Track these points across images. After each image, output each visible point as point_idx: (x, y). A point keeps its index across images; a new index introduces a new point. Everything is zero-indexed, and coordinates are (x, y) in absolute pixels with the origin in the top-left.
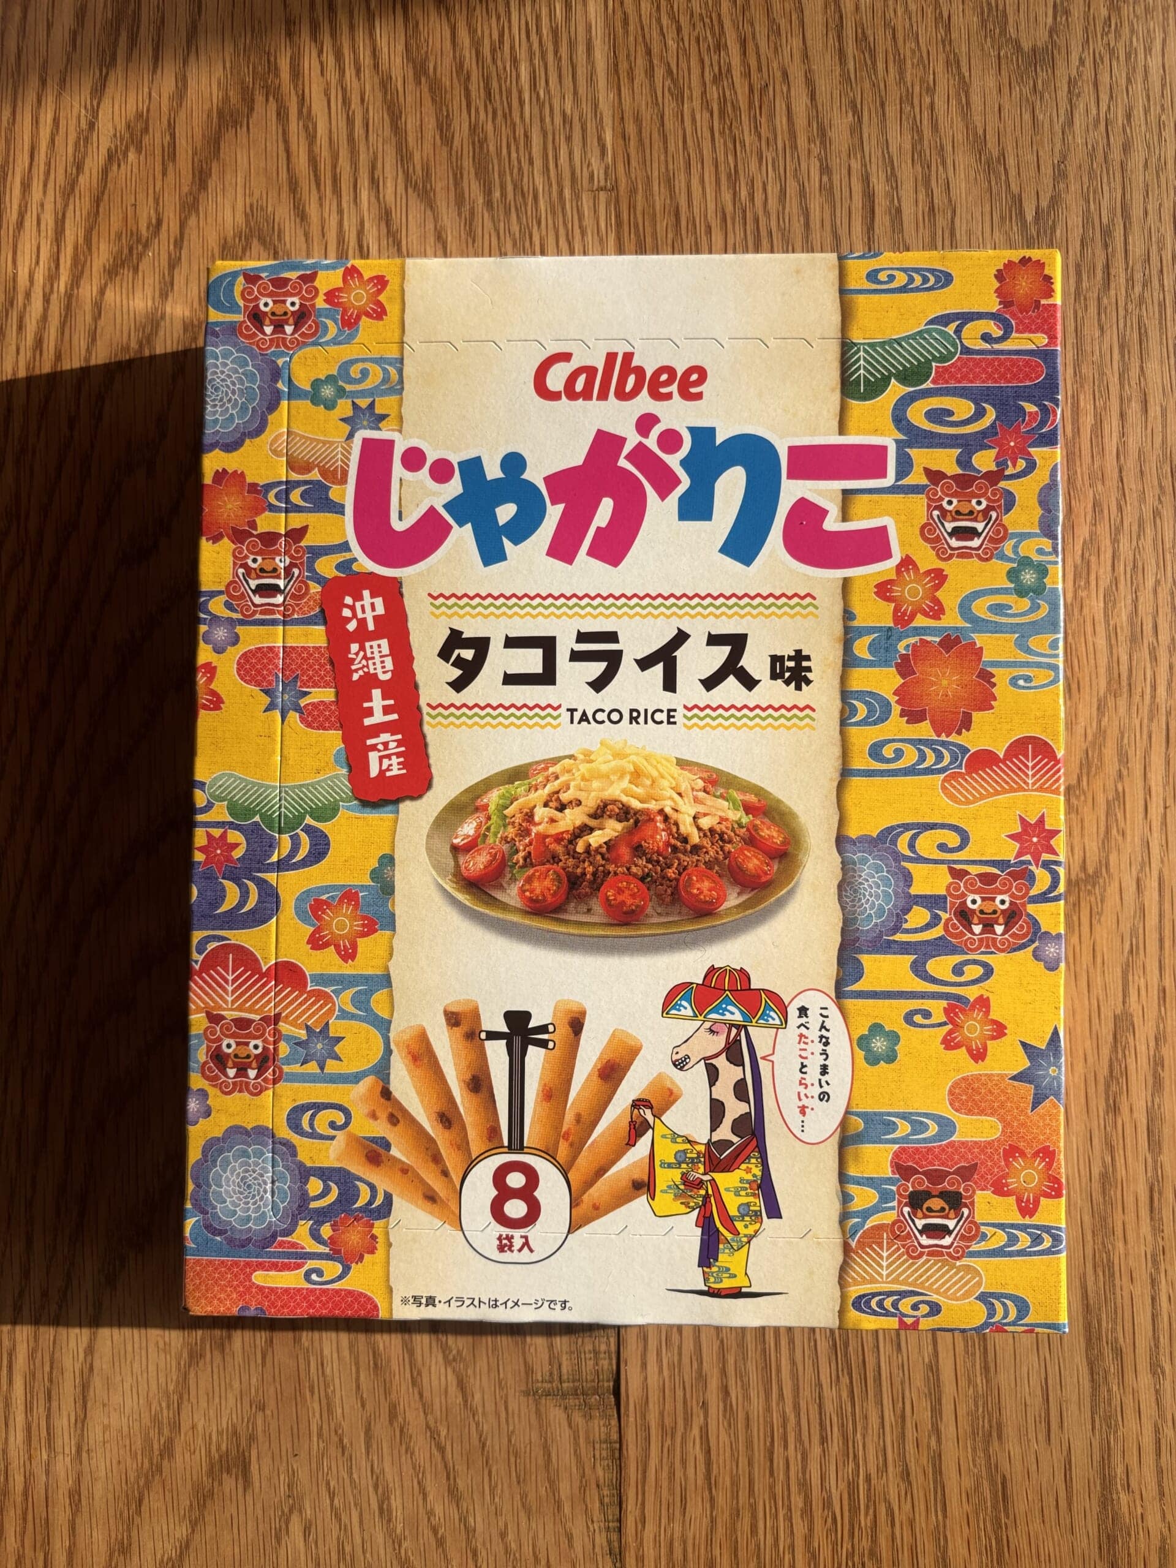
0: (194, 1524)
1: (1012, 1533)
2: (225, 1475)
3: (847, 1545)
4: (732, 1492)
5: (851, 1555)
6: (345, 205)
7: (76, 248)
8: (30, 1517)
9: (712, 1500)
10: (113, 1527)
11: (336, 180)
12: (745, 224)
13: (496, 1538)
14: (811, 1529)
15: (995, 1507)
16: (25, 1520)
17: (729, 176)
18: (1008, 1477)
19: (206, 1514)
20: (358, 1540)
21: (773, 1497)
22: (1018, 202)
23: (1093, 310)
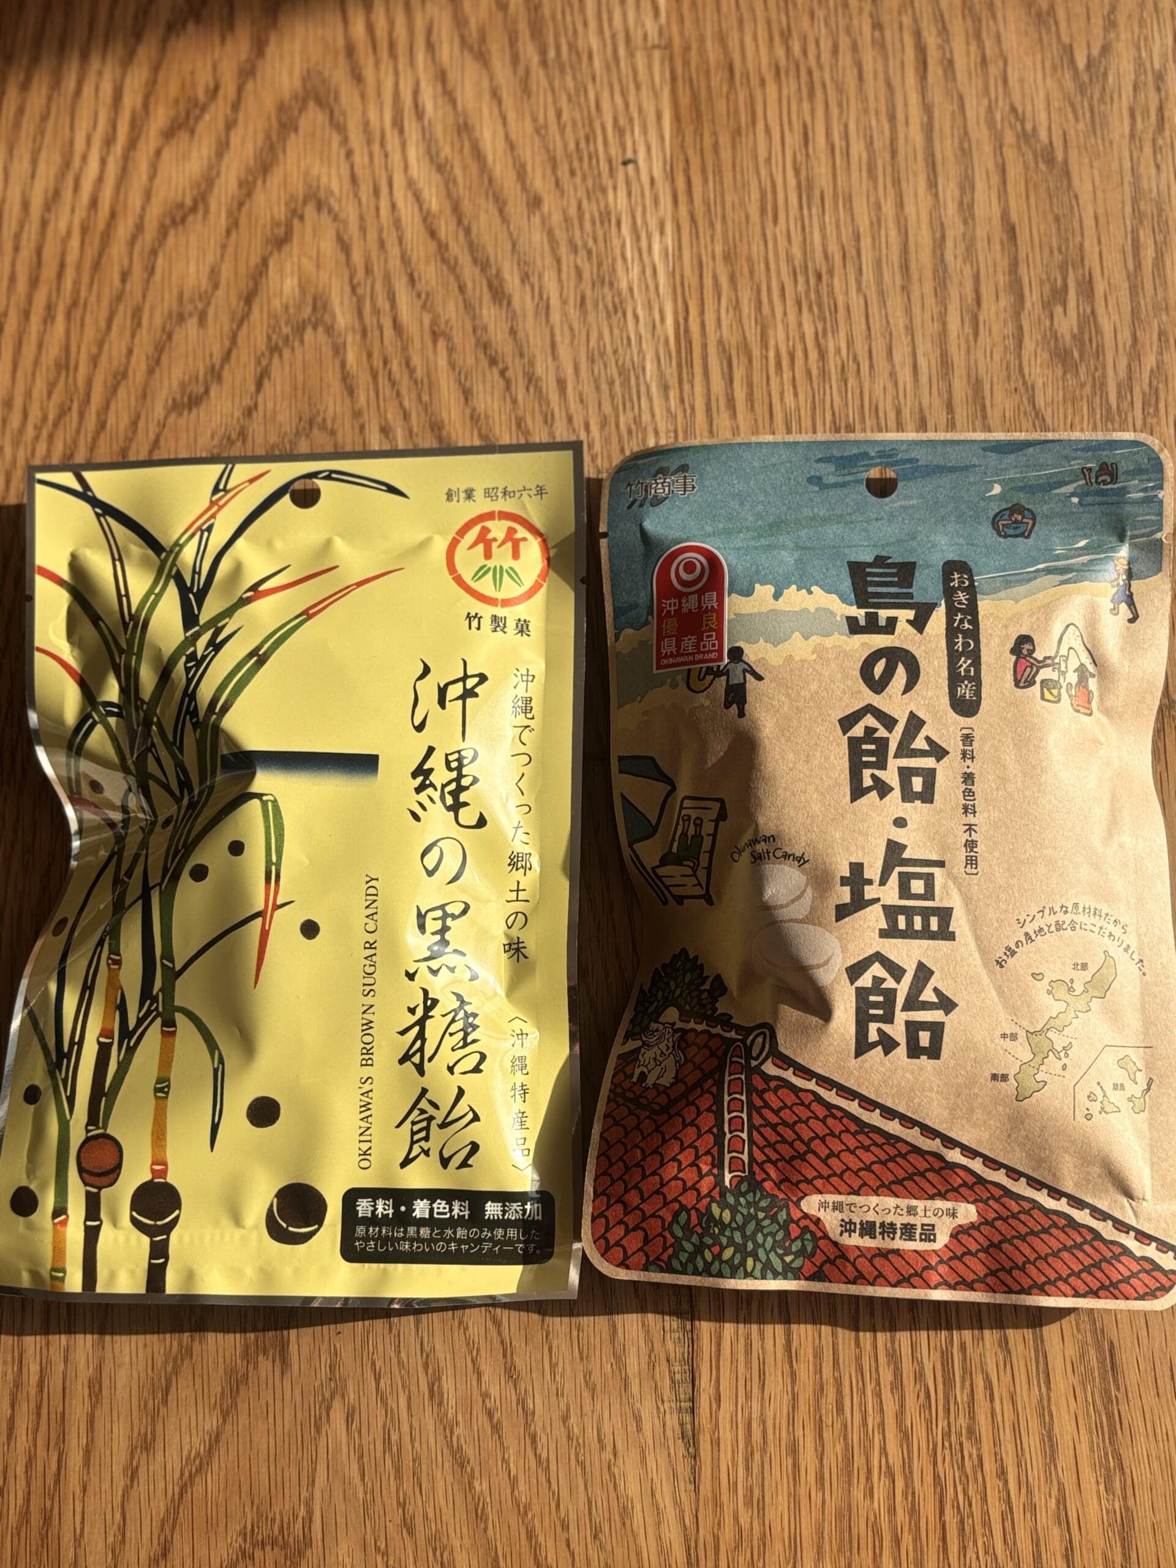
0: (225, 1415)
1: (1124, 1408)
2: (261, 1357)
3: (942, 1424)
4: (815, 1365)
5: (947, 1435)
6: (401, 67)
7: (133, 112)
8: (44, 1411)
9: (793, 1375)
10: (136, 1421)
11: (392, 46)
12: (798, 77)
13: (557, 1423)
14: (902, 1406)
15: (1103, 1378)
16: (38, 1415)
17: (782, 33)
18: (1116, 1343)
19: (239, 1401)
20: (405, 1428)
21: (860, 1369)
22: (1068, 51)
23: (1148, 149)
